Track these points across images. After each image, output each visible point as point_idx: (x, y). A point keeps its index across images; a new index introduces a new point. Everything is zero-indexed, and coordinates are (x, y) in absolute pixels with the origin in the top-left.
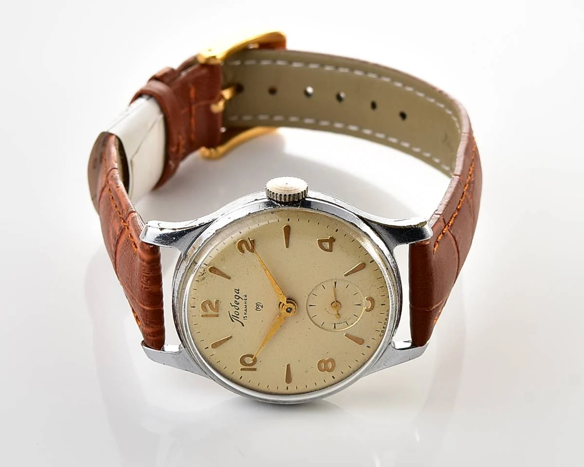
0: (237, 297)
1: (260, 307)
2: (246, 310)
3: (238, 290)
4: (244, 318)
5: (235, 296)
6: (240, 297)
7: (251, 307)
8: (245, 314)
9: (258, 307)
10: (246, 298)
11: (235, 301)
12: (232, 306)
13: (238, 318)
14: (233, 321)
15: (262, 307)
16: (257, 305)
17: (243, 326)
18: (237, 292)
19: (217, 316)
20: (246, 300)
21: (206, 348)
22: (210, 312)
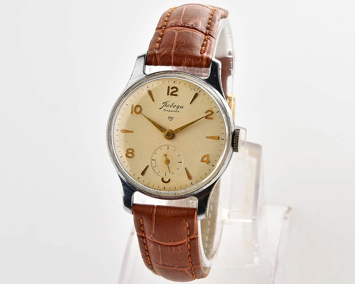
0: (178, 107)
1: (171, 119)
2: (169, 111)
3: (182, 108)
4: (165, 110)
5: (179, 106)
6: (178, 108)
7: (171, 114)
8: (167, 111)
9: (171, 118)
10: (177, 112)
11: (176, 106)
12: (173, 104)
13: (165, 106)
14: (163, 103)
15: (170, 120)
16: (172, 118)
17: (160, 109)
18: (181, 107)
19: (168, 94)
20: (176, 111)
21: (147, 87)
22: (171, 91)
